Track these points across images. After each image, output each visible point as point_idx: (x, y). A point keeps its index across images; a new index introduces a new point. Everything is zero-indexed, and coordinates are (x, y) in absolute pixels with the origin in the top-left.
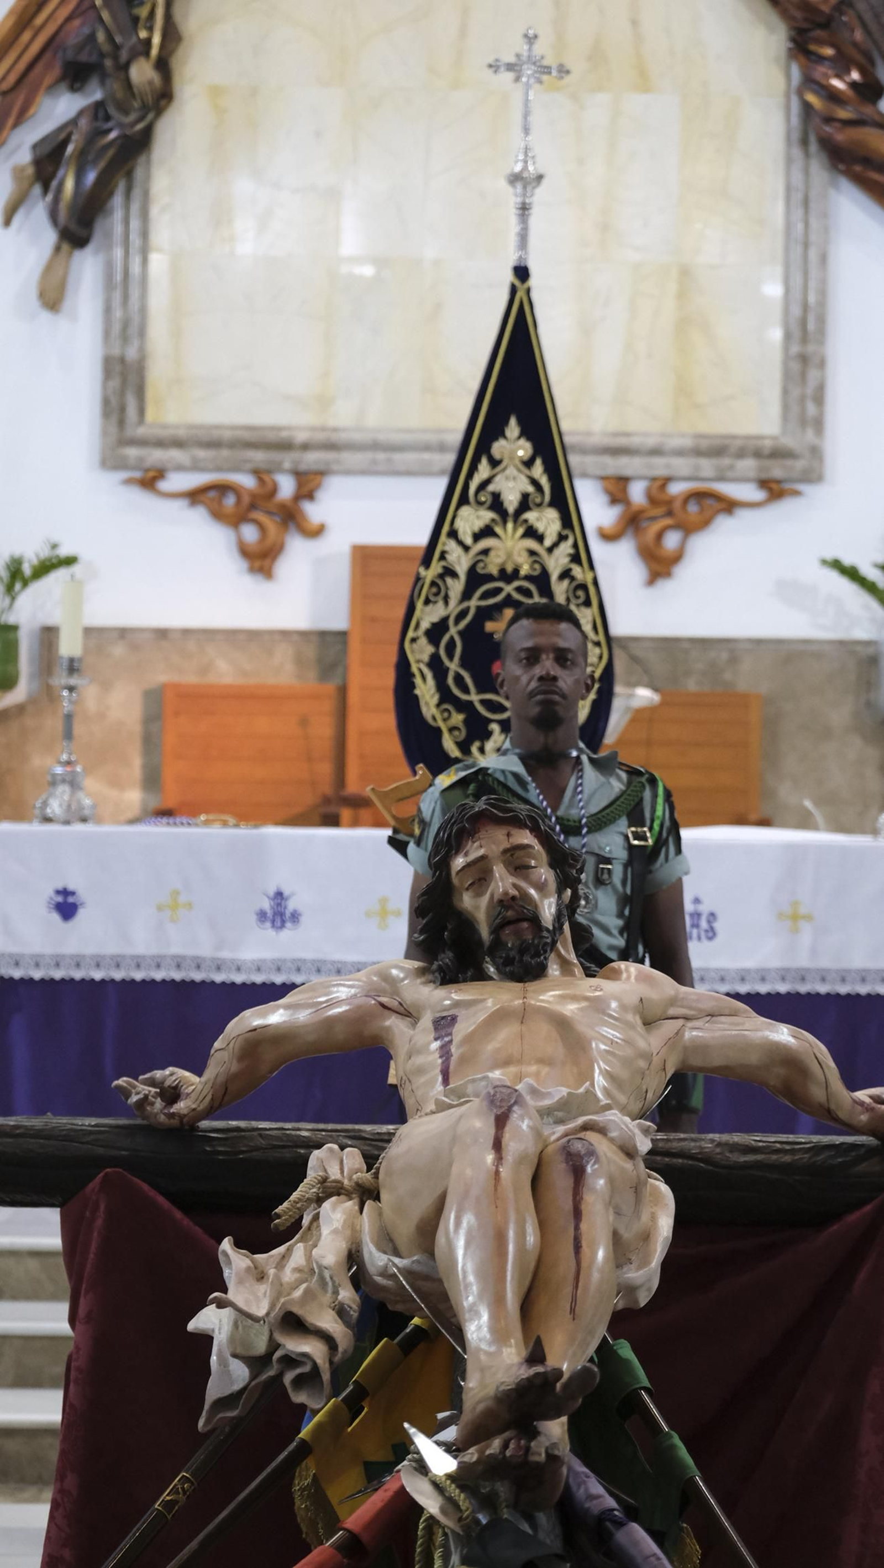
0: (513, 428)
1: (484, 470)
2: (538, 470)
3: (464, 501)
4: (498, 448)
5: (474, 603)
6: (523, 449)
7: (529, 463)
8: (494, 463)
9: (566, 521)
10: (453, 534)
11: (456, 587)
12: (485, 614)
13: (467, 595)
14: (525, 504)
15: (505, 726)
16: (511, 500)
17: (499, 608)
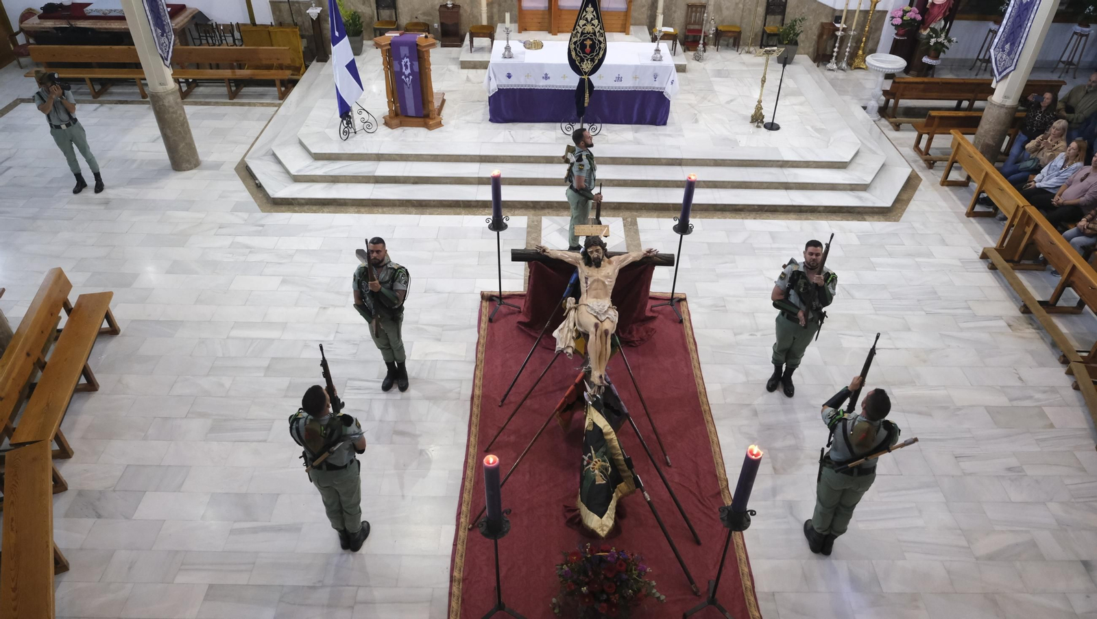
0: (590, 6)
1: (585, 13)
2: (594, 13)
3: (581, 19)
4: (587, 9)
5: (582, 38)
6: (592, 9)
7: (593, 12)
8: (586, 12)
9: (599, 22)
10: (579, 25)
11: (579, 35)
12: (584, 40)
13: (581, 36)
14: (592, 20)
15: (587, 60)
16: (589, 20)
17: (587, 39)
